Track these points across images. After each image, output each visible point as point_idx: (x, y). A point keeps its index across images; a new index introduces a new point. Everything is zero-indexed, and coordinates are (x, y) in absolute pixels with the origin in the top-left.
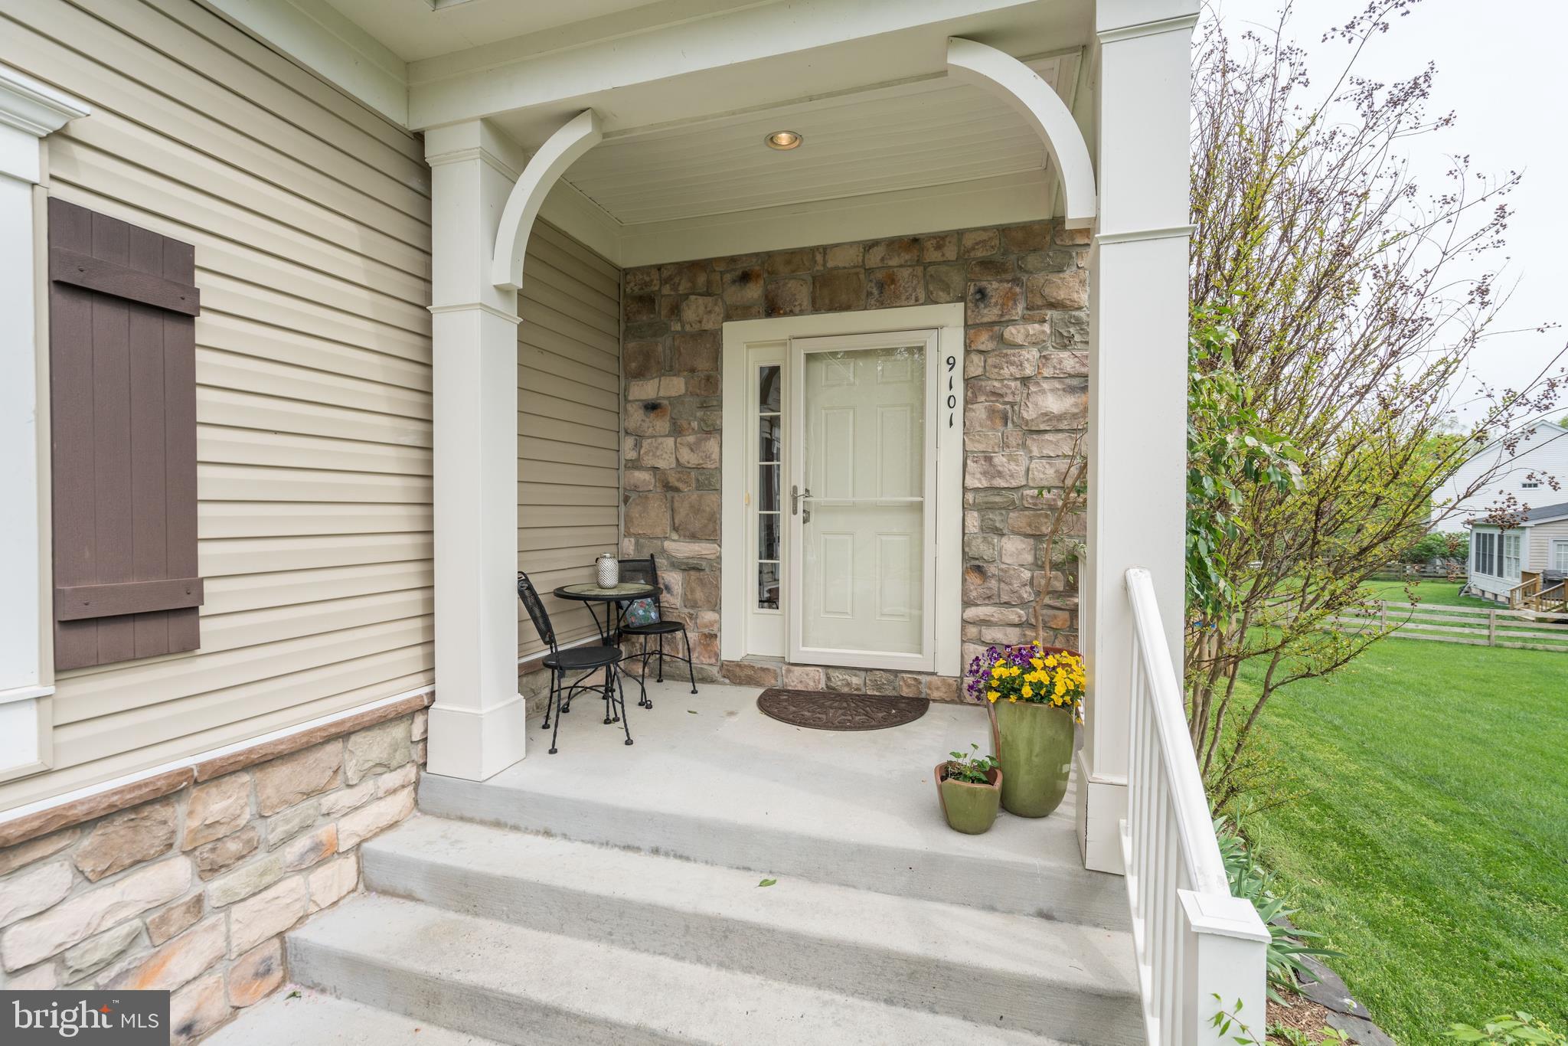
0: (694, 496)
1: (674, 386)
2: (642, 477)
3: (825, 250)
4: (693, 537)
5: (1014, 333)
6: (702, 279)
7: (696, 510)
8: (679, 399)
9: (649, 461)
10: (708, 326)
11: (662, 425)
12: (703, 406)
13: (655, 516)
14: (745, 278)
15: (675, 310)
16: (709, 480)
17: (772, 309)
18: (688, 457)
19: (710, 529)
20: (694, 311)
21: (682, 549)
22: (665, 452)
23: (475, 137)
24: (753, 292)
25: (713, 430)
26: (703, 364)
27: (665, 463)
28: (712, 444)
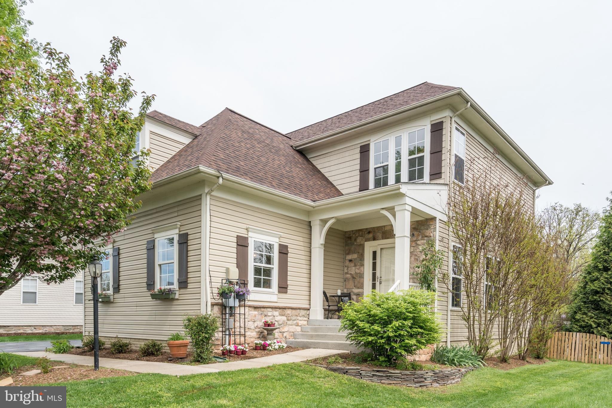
0: (358, 279)
1: (355, 256)
2: (348, 276)
3: (384, 226)
4: (358, 288)
5: (419, 242)
6: (361, 233)
7: (359, 282)
8: (355, 259)
9: (350, 272)
10: (362, 243)
11: (352, 264)
12: (361, 260)
13: (351, 284)
14: (369, 232)
15: (355, 240)
16: (361, 276)
17: (374, 239)
18: (358, 271)
19: (362, 287)
20: (359, 240)
21: (356, 291)
22: (353, 270)
23: (318, 222)
24: (371, 235)
25: (363, 265)
26: (361, 251)
27: (353, 272)
28: (362, 268)
